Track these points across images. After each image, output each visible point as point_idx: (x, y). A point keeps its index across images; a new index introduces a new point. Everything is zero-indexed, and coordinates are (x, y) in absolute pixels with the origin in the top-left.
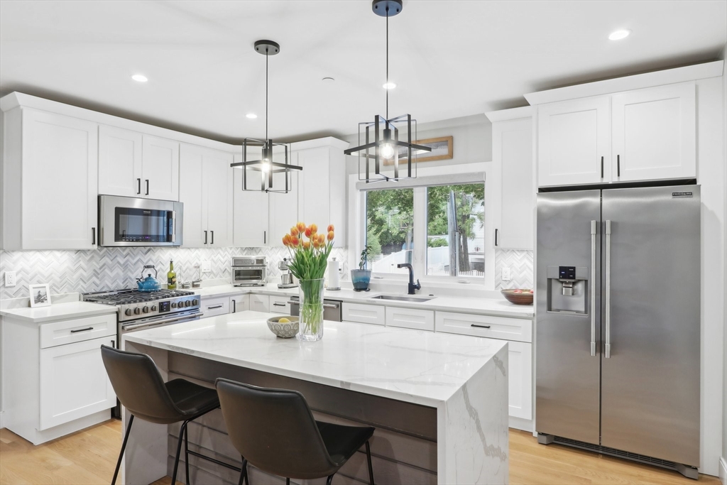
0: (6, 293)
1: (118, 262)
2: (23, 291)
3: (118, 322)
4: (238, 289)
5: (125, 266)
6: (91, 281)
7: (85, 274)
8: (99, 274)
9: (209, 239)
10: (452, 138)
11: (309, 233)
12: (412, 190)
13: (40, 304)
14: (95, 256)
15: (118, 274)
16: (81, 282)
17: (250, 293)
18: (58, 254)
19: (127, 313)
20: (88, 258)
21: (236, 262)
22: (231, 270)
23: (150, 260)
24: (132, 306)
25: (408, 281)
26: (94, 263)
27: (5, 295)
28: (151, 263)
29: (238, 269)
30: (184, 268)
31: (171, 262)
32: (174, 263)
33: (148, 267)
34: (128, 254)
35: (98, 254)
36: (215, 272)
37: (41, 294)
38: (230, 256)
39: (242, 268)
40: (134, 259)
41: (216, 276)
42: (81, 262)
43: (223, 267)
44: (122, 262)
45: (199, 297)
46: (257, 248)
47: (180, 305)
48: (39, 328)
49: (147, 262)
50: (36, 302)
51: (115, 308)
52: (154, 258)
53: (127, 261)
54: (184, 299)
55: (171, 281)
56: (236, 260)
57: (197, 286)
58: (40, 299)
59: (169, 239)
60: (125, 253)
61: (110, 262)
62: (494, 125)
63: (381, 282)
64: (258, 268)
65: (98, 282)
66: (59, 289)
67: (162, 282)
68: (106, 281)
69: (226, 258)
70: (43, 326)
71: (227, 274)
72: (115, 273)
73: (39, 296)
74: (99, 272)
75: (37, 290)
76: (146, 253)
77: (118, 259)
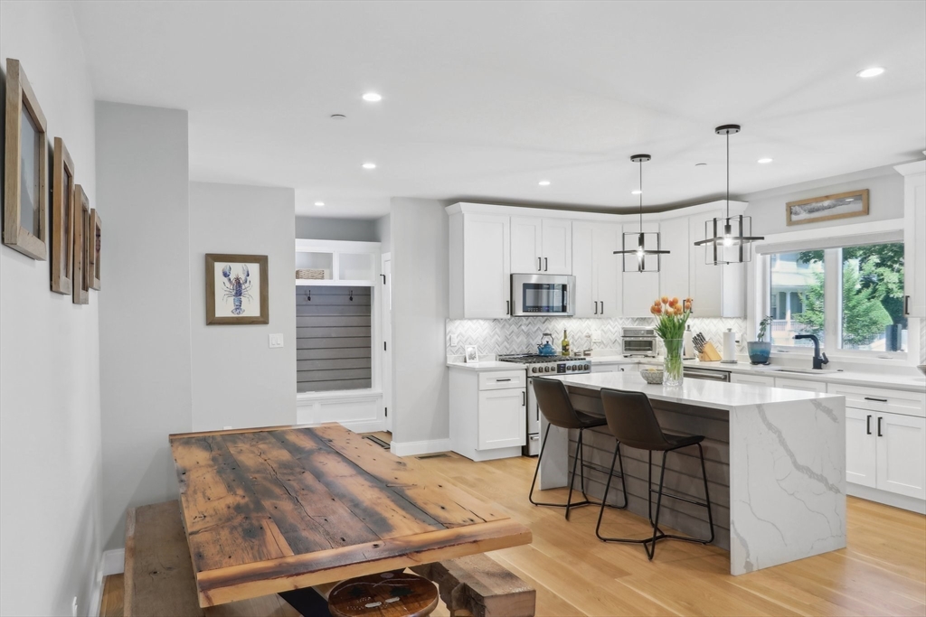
0: (451, 351)
2: (461, 350)
3: (527, 377)
4: (627, 360)
5: (528, 334)
6: (504, 345)
7: (499, 339)
8: (509, 340)
9: (599, 309)
10: (868, 191)
11: (672, 304)
12: (823, 251)
13: (472, 361)
15: (522, 340)
16: (497, 346)
17: (639, 363)
18: (482, 322)
19: (534, 371)
20: (502, 325)
21: (626, 332)
22: (620, 340)
23: (547, 328)
24: (538, 365)
25: (813, 355)
26: (505, 330)
28: (548, 332)
29: (628, 339)
30: (576, 338)
31: (565, 331)
32: (567, 332)
33: (546, 335)
36: (605, 342)
37: (473, 353)
38: (620, 327)
39: (632, 339)
40: (534, 327)
41: (606, 346)
42: (496, 330)
43: (613, 338)
45: (590, 362)
47: (574, 368)
48: (478, 375)
49: (545, 331)
50: (469, 359)
51: (525, 366)
52: (550, 327)
53: (530, 329)
54: (577, 363)
55: (565, 348)
56: (625, 331)
57: (589, 355)
58: (472, 357)
59: (564, 309)
61: (517, 330)
62: (906, 180)
63: (784, 355)
64: (649, 339)
65: (508, 346)
66: (483, 350)
67: (558, 349)
68: (514, 346)
69: (616, 329)
70: (481, 374)
71: (617, 344)
72: (520, 339)
73: (471, 354)
74: (509, 337)
75: (470, 350)
76: (544, 323)
77: (523, 327)
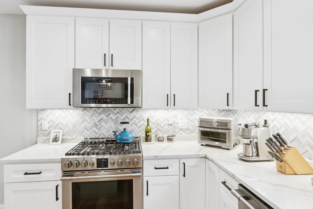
0: (43, 134)
1: (111, 118)
6: (92, 130)
7: (88, 125)
8: (97, 126)
9: (171, 101)
13: (55, 143)
14: (95, 113)
15: (110, 126)
16: (86, 131)
20: (90, 114)
26: (94, 118)
27: (42, 135)
29: (203, 129)
31: (148, 120)
34: (118, 112)
35: (97, 112)
36: (191, 129)
37: (57, 136)
39: (208, 130)
40: (122, 116)
41: (192, 132)
42: (86, 117)
44: (114, 118)
46: (234, 110)
49: (123, 119)
50: (53, 141)
53: (118, 117)
55: (146, 134)
58: (55, 140)
60: (116, 112)
61: (106, 118)
64: (223, 131)
65: (97, 131)
66: (72, 133)
68: (102, 131)
72: (108, 125)
73: (56, 137)
74: (98, 124)
75: (56, 134)
76: (132, 112)
77: (111, 116)
